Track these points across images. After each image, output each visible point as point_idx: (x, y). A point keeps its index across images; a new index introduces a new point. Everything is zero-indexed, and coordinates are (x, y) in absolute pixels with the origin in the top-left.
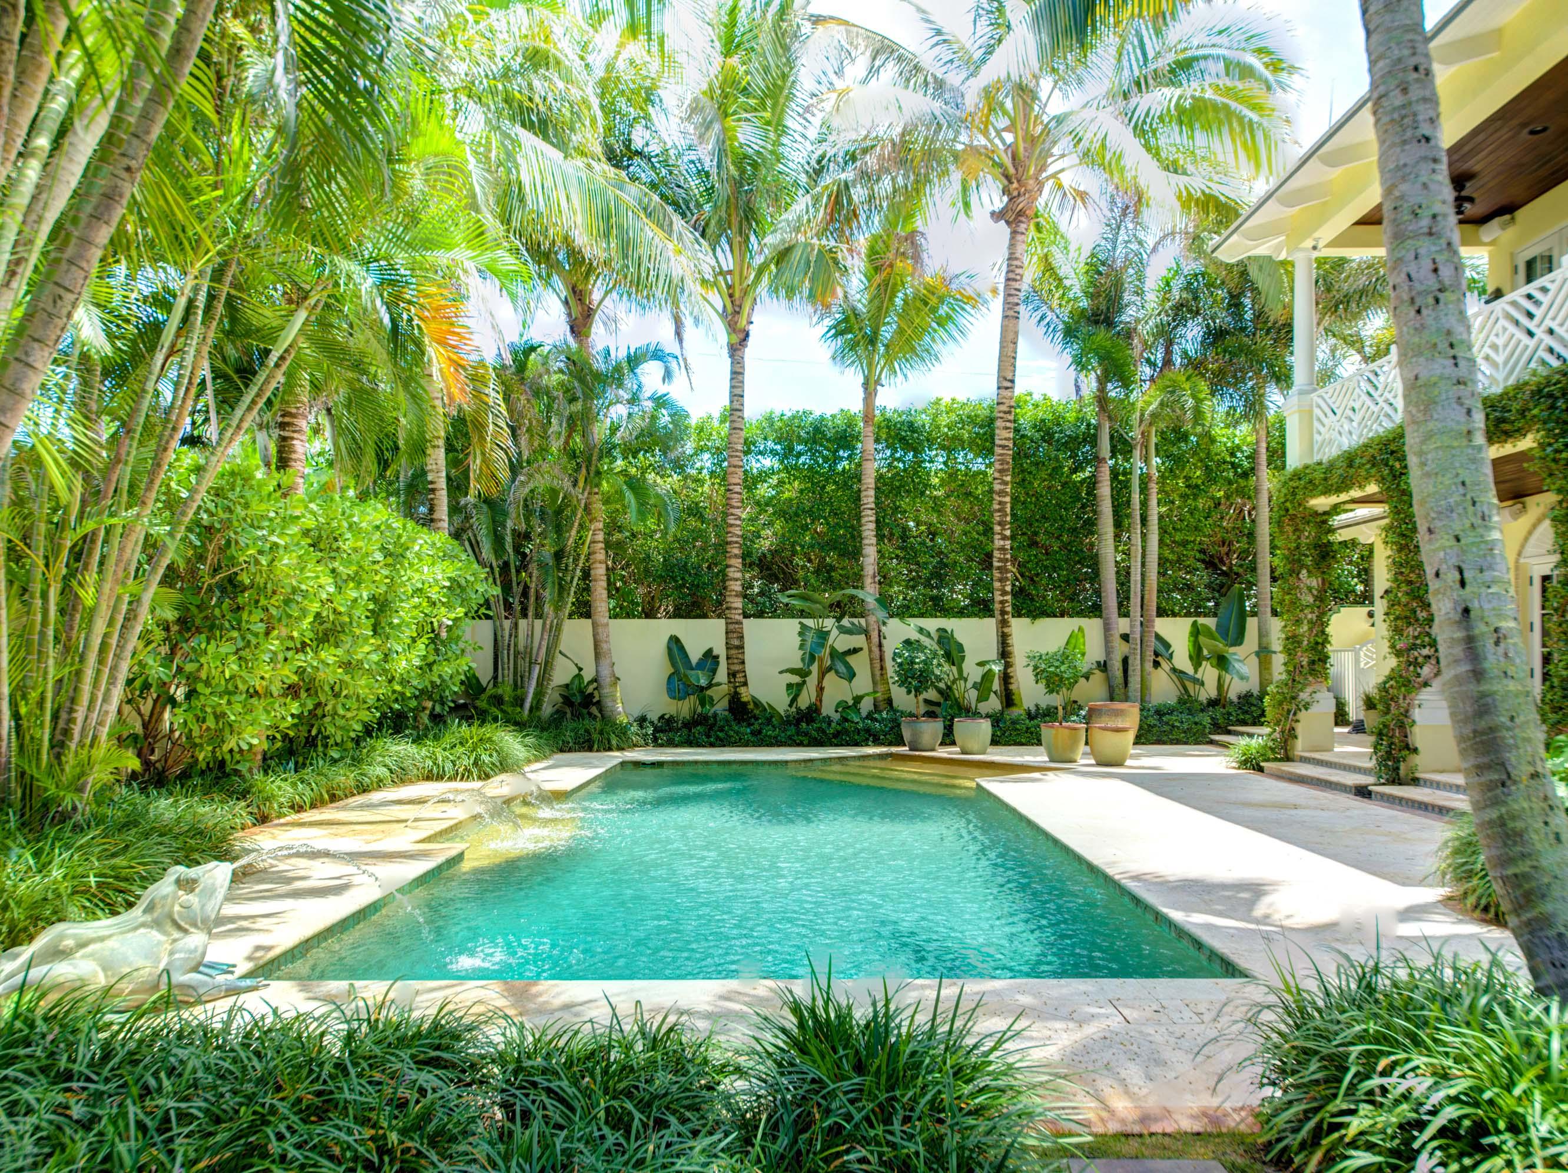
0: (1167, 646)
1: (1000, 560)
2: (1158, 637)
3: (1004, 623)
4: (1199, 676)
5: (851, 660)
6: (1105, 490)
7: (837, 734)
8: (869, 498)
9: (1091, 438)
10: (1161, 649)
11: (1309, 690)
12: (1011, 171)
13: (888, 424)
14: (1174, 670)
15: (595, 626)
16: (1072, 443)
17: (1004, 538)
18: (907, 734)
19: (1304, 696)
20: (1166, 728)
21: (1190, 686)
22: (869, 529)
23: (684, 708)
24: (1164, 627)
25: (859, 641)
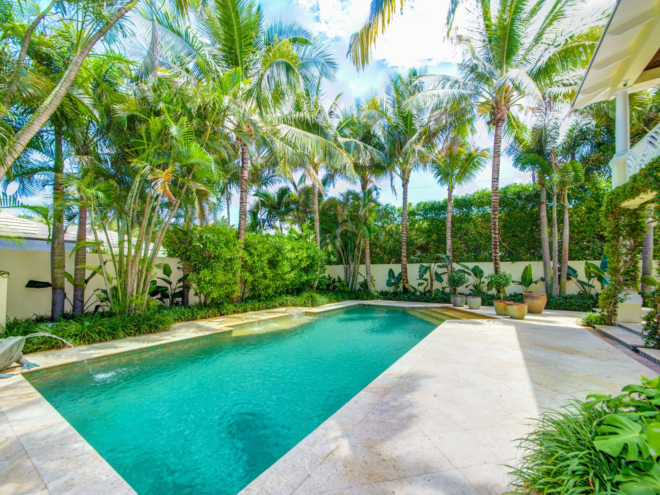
0: (575, 272)
1: (494, 242)
2: (569, 268)
3: (496, 264)
4: (590, 283)
5: (442, 276)
6: (544, 214)
7: (433, 299)
8: (449, 225)
9: (537, 195)
10: (571, 273)
11: (624, 293)
12: (495, 105)
13: (456, 201)
14: (578, 281)
15: (366, 266)
16: (529, 199)
17: (495, 234)
18: (452, 300)
19: (621, 296)
20: (568, 304)
21: (587, 288)
22: (449, 234)
23: (391, 289)
24: (573, 264)
25: (445, 270)
